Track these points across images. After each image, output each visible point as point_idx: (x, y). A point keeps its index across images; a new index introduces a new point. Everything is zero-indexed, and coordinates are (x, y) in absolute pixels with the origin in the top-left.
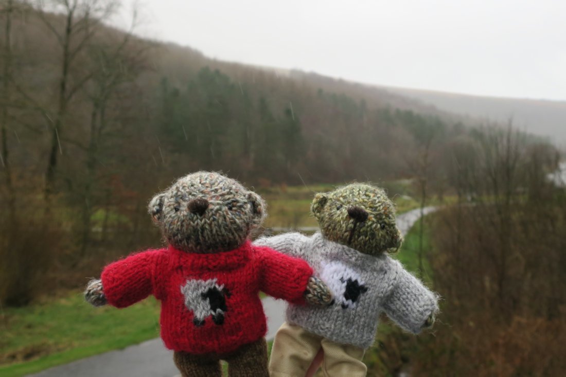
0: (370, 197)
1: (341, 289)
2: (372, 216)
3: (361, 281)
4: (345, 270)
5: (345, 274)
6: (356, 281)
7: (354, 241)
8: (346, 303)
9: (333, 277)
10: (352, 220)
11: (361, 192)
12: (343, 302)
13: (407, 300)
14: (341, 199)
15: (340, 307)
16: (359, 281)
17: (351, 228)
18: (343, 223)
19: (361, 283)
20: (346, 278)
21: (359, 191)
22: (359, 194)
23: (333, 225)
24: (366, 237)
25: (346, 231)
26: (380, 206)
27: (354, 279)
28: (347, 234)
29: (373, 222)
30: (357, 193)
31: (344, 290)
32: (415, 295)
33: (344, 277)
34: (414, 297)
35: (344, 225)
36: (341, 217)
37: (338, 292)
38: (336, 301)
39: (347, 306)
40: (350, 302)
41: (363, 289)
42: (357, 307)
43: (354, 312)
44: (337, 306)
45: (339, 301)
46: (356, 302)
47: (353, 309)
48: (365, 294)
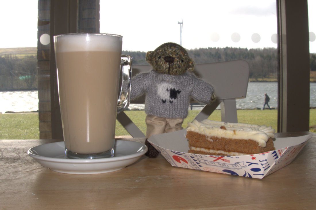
0: (173, 49)
2: (176, 58)
3: (177, 88)
4: (168, 85)
5: (169, 87)
7: (171, 72)
8: (171, 100)
9: (163, 90)
10: (167, 64)
11: (168, 48)
14: (159, 53)
15: (169, 103)
16: (176, 88)
17: (168, 67)
18: (164, 66)
19: (176, 90)
20: (169, 89)
23: (159, 67)
24: (176, 69)
25: (166, 69)
27: (173, 88)
29: (178, 61)
31: (169, 95)
36: (162, 63)
37: (166, 96)
38: (167, 100)
39: (172, 102)
40: (173, 99)
41: (179, 92)
42: (177, 101)
43: (177, 103)
44: (168, 102)
45: (168, 100)
46: (176, 99)
47: (176, 102)
48: (180, 94)
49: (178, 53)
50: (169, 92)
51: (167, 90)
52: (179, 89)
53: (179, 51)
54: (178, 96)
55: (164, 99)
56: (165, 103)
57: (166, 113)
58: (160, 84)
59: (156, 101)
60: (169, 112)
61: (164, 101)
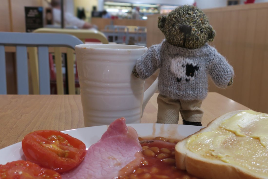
0: (190, 15)
1: (183, 71)
2: (194, 27)
3: (194, 64)
4: (184, 60)
5: (184, 62)
6: (191, 65)
7: (187, 44)
8: (188, 78)
9: (177, 66)
10: (183, 34)
11: (184, 13)
12: (186, 78)
13: (219, 72)
14: (174, 19)
15: (185, 82)
16: (193, 64)
17: (183, 38)
18: (178, 36)
19: (194, 65)
20: (185, 64)
21: (183, 12)
22: (184, 14)
23: (172, 37)
24: (193, 41)
25: (180, 41)
26: (198, 19)
27: (190, 63)
28: (181, 42)
29: (196, 31)
30: (182, 13)
31: (185, 72)
32: (223, 69)
33: (184, 64)
34: (222, 70)
35: (179, 37)
36: (176, 32)
37: (182, 73)
38: (182, 79)
39: (189, 80)
40: (190, 77)
41: (197, 68)
42: (195, 79)
43: (194, 82)
44: (183, 81)
45: (184, 78)
46: (194, 76)
47: (193, 81)
48: (199, 71)
49: (196, 20)
50: (185, 68)
51: (183, 66)
52: (198, 65)
53: (198, 18)
54: (196, 73)
55: (179, 77)
56: (180, 82)
57: (181, 94)
58: (173, 59)
59: (169, 79)
60: (184, 92)
61: (179, 80)
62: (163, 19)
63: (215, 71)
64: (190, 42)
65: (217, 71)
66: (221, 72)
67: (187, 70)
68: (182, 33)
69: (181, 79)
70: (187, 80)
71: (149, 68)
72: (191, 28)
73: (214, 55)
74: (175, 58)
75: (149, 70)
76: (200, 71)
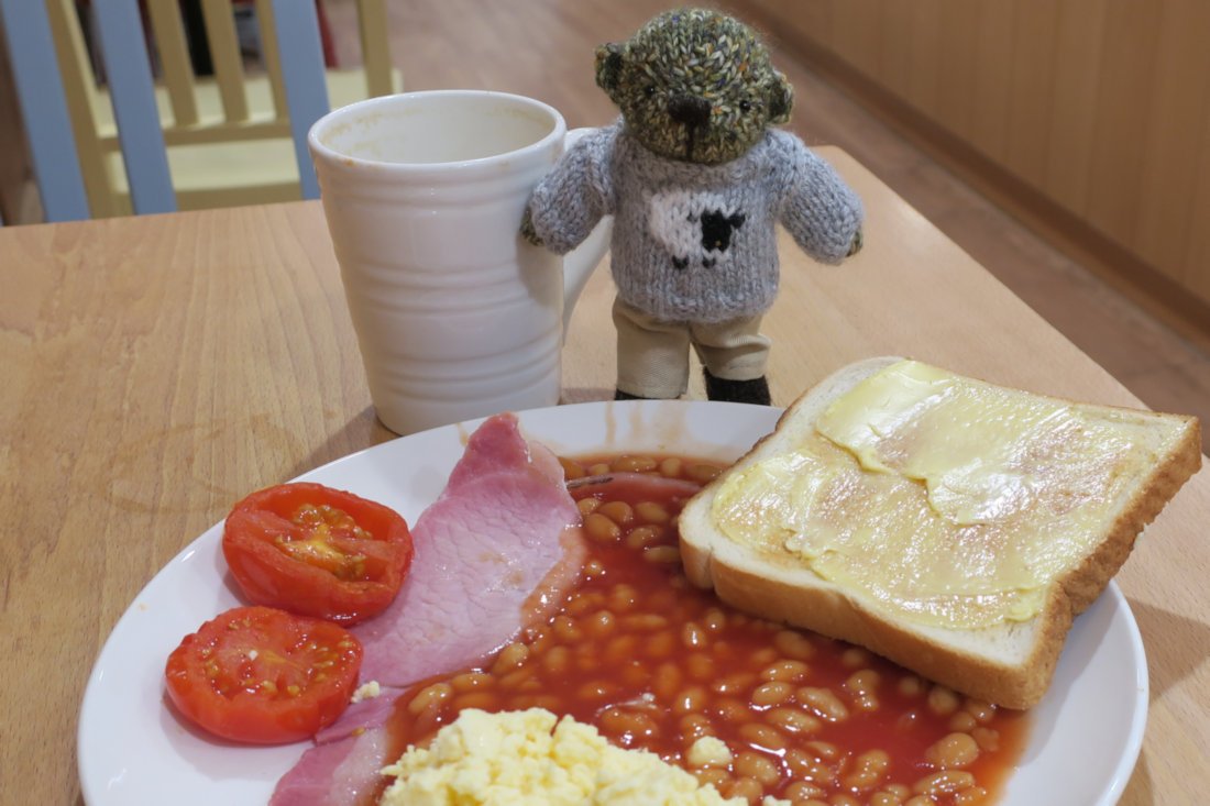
0: (705, 56)
1: (694, 236)
2: (720, 101)
3: (728, 207)
4: (692, 198)
5: (694, 206)
6: (718, 213)
8: (709, 256)
9: (672, 217)
10: (682, 128)
11: (684, 49)
12: (704, 258)
13: (813, 219)
14: (648, 69)
16: (724, 211)
17: (685, 139)
18: (667, 133)
19: (727, 213)
20: (698, 213)
21: (678, 45)
22: (681, 53)
24: (718, 147)
25: (677, 145)
26: (730, 69)
27: (713, 209)
28: (679, 149)
29: (726, 114)
30: (677, 52)
31: (700, 236)
32: (827, 209)
33: (694, 213)
34: (824, 212)
35: (669, 137)
36: (658, 120)
37: (689, 243)
38: (691, 259)
39: (714, 261)
40: (716, 253)
41: (737, 220)
42: (734, 254)
43: (731, 265)
44: (694, 266)
45: (696, 257)
46: (730, 247)
47: (728, 261)
48: (744, 227)
49: (724, 76)
50: (699, 225)
51: (690, 218)
52: (740, 209)
53: (729, 64)
54: (736, 234)
55: (680, 256)
56: (683, 271)
57: (692, 307)
58: (657, 196)
59: (648, 258)
60: (700, 301)
61: (680, 264)
62: (610, 57)
63: (798, 218)
64: (710, 149)
65: (806, 217)
66: (821, 219)
67: (705, 229)
68: (679, 125)
69: (686, 261)
70: (706, 263)
71: (577, 220)
72: (707, 106)
73: (795, 168)
74: (661, 191)
75: (578, 224)
76: (747, 226)
